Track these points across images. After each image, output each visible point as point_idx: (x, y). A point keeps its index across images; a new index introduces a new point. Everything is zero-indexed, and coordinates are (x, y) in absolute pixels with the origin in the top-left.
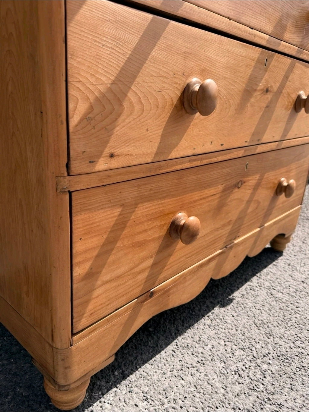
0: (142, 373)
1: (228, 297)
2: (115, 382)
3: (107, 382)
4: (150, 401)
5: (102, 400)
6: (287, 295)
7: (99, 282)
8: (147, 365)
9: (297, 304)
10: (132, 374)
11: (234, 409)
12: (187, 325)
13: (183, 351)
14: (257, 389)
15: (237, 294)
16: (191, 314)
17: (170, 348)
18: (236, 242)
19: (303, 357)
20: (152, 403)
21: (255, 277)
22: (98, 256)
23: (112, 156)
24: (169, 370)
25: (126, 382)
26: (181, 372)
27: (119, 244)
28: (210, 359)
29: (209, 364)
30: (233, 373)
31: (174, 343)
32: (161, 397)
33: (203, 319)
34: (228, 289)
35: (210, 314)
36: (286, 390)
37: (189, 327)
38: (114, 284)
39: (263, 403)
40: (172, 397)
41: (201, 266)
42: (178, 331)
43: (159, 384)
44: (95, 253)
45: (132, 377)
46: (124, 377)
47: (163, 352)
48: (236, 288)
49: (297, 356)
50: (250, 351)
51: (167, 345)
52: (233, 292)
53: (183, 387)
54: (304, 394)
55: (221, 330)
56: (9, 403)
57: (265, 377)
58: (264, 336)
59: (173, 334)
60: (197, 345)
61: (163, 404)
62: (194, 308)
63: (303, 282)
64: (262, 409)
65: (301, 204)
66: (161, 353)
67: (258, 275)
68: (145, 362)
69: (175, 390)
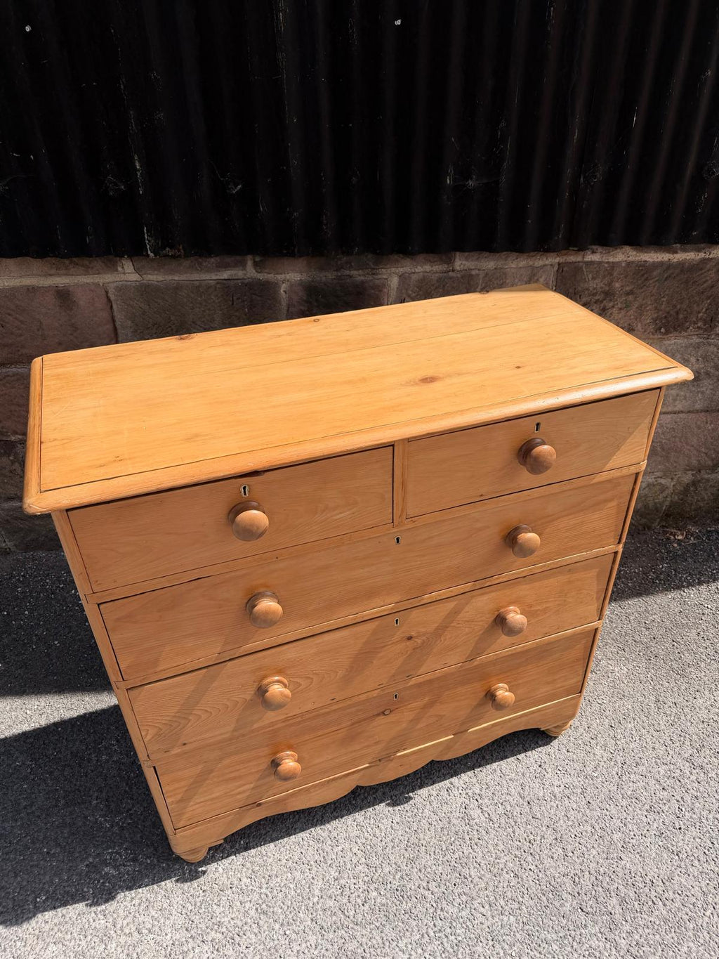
0: (263, 851)
1: (408, 793)
2: (237, 850)
3: (231, 848)
4: (253, 881)
5: (220, 863)
6: (487, 815)
7: (192, 803)
8: (272, 845)
9: (484, 833)
10: (254, 848)
11: (312, 920)
12: (337, 815)
13: (311, 843)
14: (346, 913)
15: (423, 792)
16: (350, 802)
17: (303, 834)
18: (399, 754)
19: (422, 902)
20: (254, 884)
21: (470, 773)
22: (187, 790)
23: (185, 744)
24: (286, 858)
25: (245, 854)
26: (295, 864)
27: (208, 782)
28: (329, 862)
29: (325, 868)
30: (338, 887)
31: (308, 831)
32: (263, 880)
33: (357, 813)
34: (419, 780)
35: (371, 809)
36: (373, 926)
37: (336, 818)
38: (210, 802)
39: (341, 927)
40: (272, 885)
41: (333, 780)
42: (323, 817)
43: (269, 868)
44: (185, 789)
45: (253, 851)
46: (247, 848)
47: (293, 837)
48: (431, 781)
49: (416, 898)
50: (374, 871)
51: (303, 830)
52: (421, 787)
53: (286, 880)
54: (385, 939)
55: (366, 833)
56: (158, 835)
57: (363, 905)
58: (405, 860)
59: (315, 820)
60: (329, 842)
61: (261, 888)
62: (359, 795)
63: (529, 803)
64: (335, 932)
65: (580, 692)
66: (291, 837)
67: (477, 770)
68: (272, 840)
69: (279, 880)
